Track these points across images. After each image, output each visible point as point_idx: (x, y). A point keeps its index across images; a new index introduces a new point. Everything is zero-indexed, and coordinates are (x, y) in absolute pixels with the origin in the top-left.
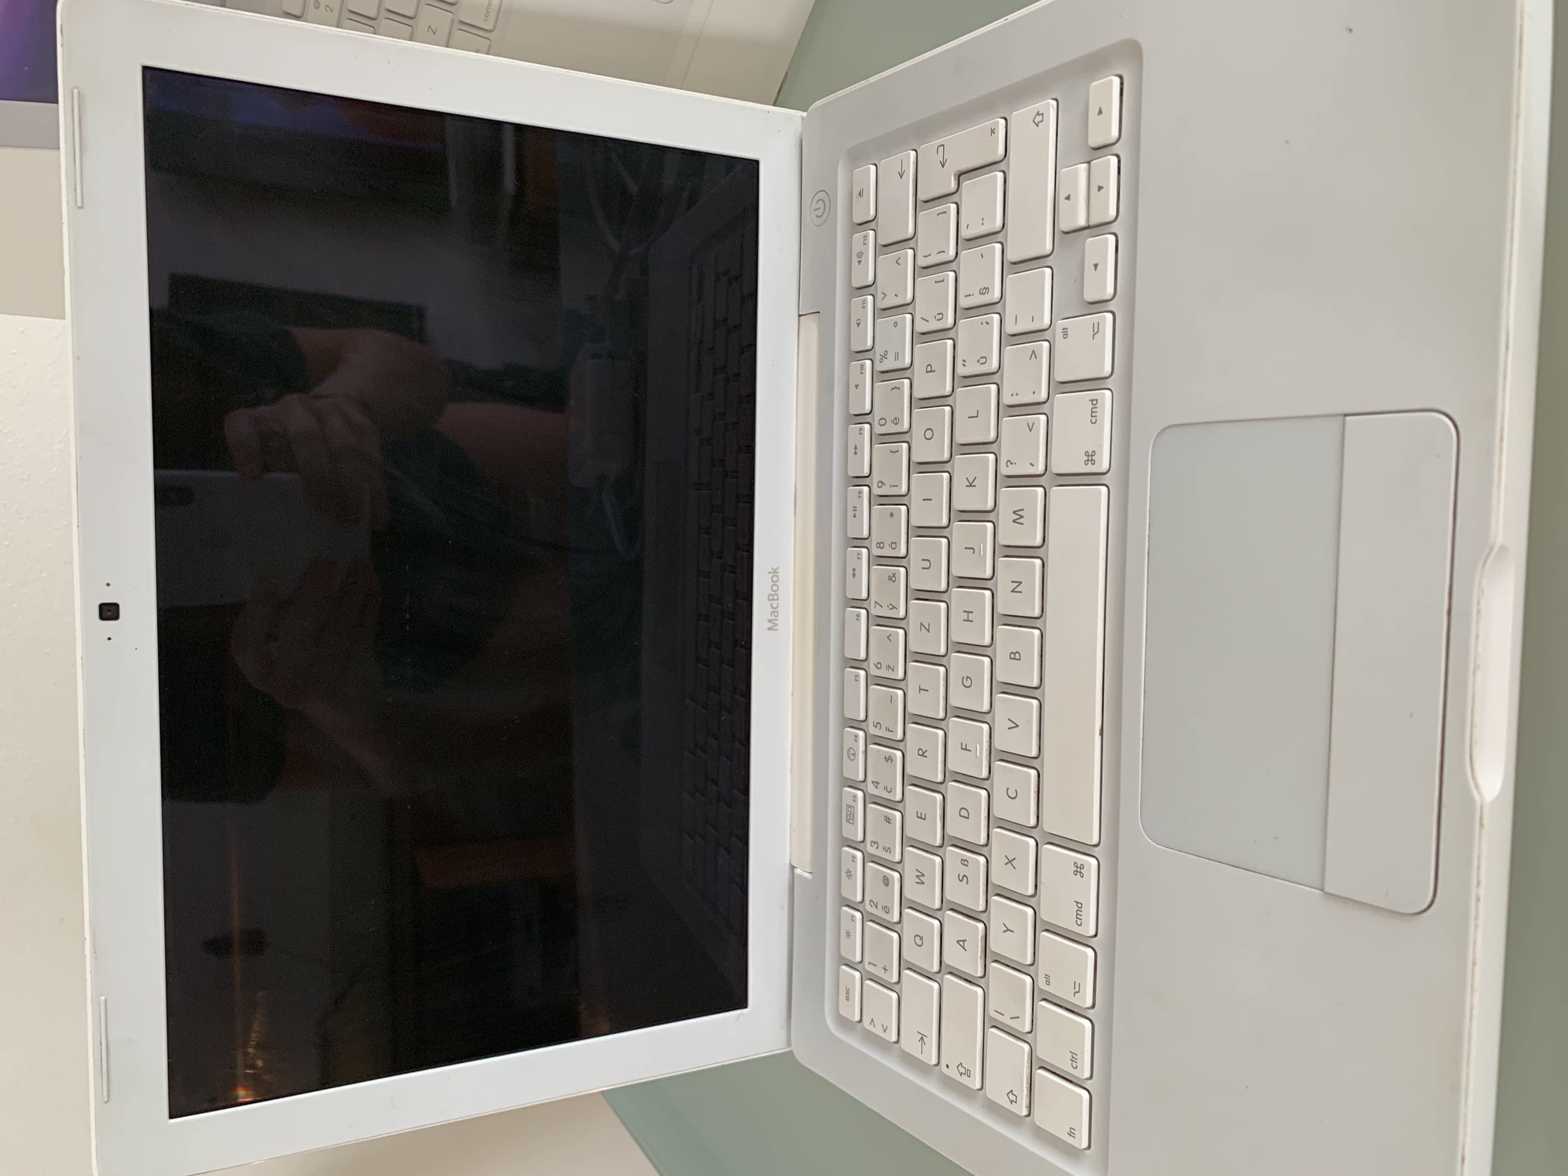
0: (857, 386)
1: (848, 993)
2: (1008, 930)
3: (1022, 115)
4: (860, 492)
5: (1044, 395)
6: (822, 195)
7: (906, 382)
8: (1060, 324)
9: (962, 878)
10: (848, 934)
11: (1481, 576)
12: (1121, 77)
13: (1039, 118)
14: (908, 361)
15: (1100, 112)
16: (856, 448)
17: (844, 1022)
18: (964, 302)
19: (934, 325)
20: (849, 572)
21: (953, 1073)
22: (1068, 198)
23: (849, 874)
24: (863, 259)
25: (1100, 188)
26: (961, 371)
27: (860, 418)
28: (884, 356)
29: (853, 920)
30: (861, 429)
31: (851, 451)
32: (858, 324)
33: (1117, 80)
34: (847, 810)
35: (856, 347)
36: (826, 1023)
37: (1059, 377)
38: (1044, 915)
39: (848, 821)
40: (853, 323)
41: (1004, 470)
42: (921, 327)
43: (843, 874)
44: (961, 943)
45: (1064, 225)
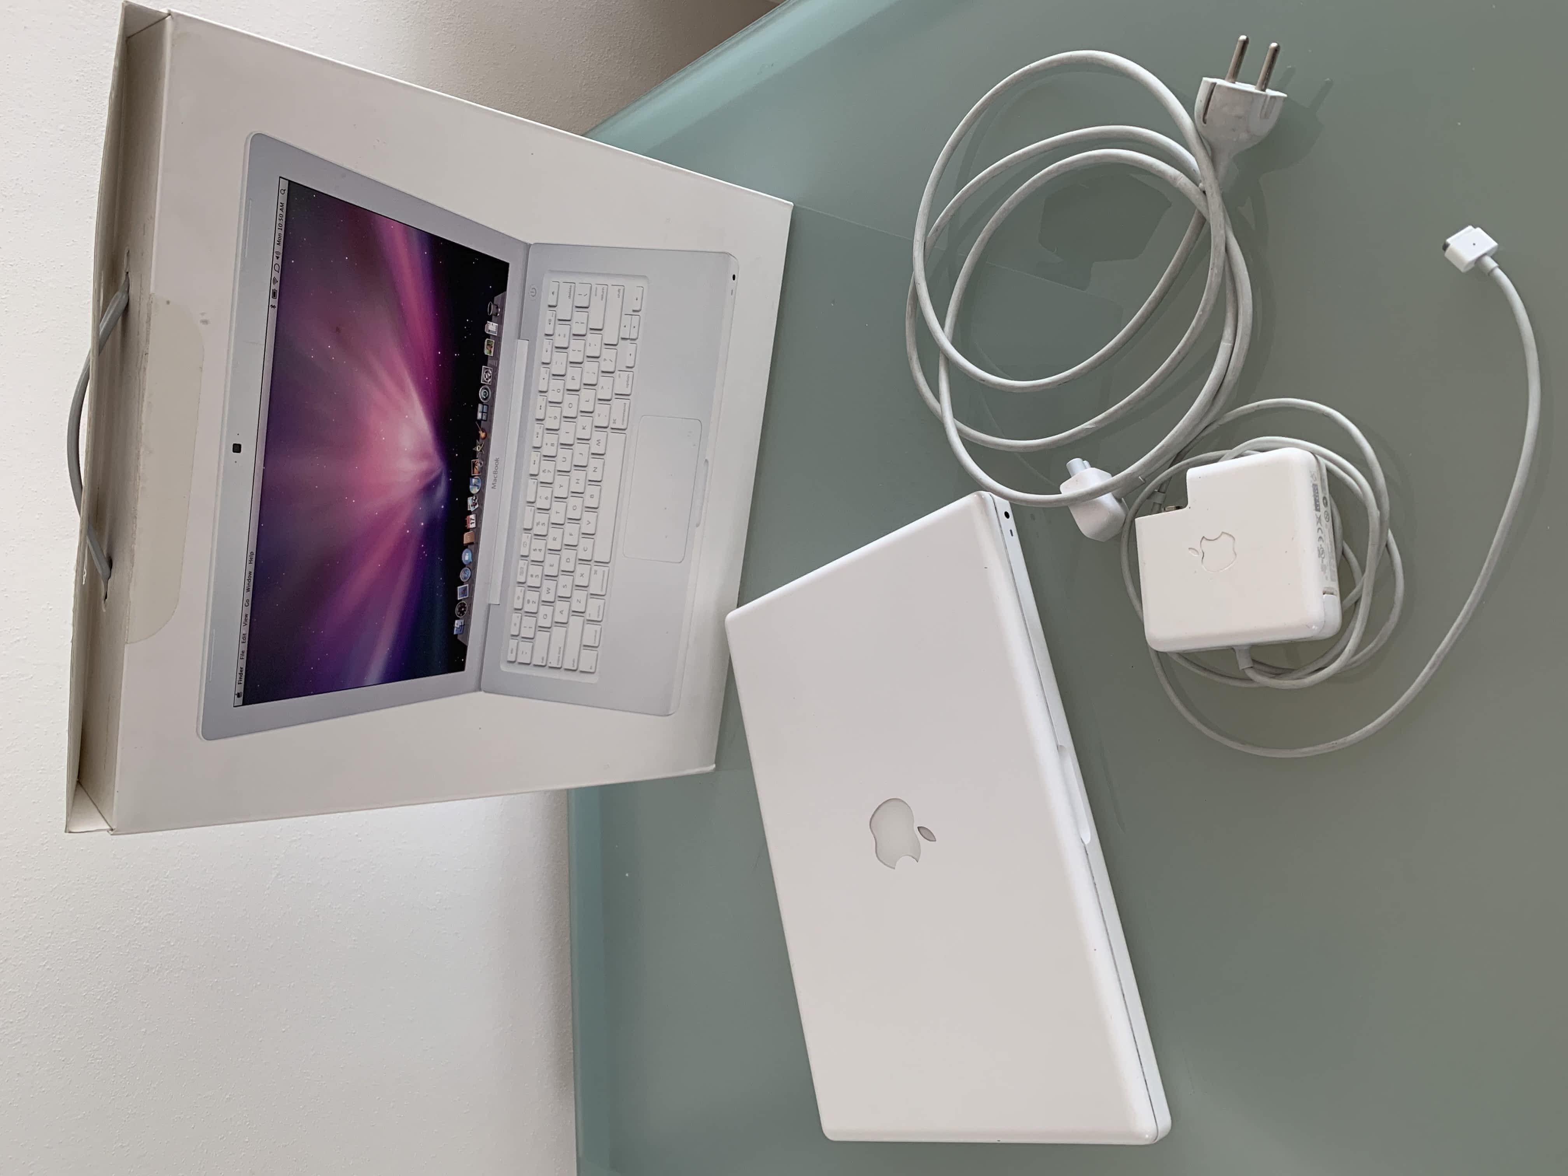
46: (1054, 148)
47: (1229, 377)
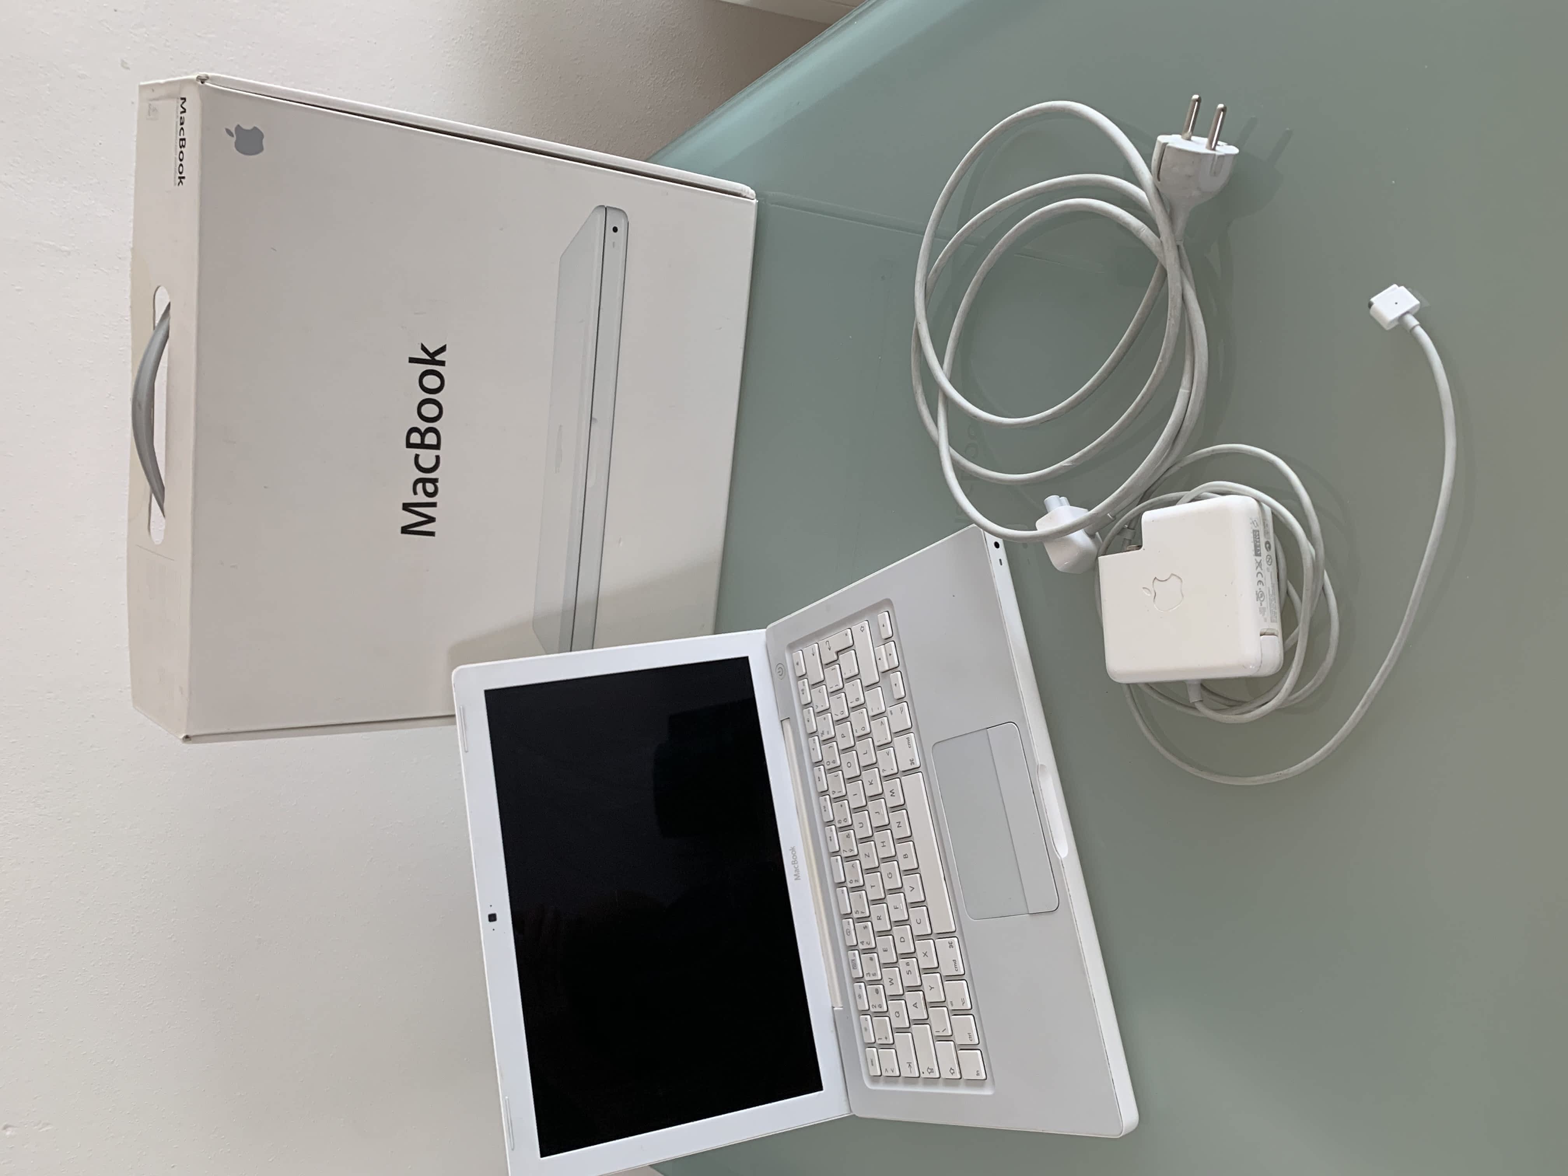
0: (813, 749)
1: (872, 1061)
2: (932, 988)
3: (856, 628)
4: (825, 799)
5: (890, 740)
6: (780, 666)
7: (835, 743)
8: (889, 709)
9: (909, 972)
10: (866, 1029)
11: (1038, 777)
12: (888, 612)
13: (862, 629)
14: (833, 734)
15: (884, 626)
16: (819, 778)
17: (875, 1079)
18: (850, 705)
19: (841, 717)
20: (828, 839)
21: (927, 1075)
22: (880, 659)
23: (860, 997)
24: (805, 692)
25: (890, 655)
26: (856, 735)
27: (818, 763)
28: (823, 734)
29: (866, 1020)
30: (819, 768)
31: (817, 780)
32: (808, 721)
33: (887, 613)
34: (852, 962)
35: (809, 732)
36: (865, 1085)
37: (893, 731)
38: (944, 974)
39: (854, 968)
40: (806, 721)
41: (883, 774)
42: (836, 718)
43: (857, 997)
44: (915, 1005)
45: (881, 670)
46: (1037, 195)
47: (1186, 423)
